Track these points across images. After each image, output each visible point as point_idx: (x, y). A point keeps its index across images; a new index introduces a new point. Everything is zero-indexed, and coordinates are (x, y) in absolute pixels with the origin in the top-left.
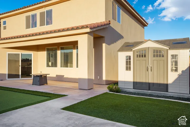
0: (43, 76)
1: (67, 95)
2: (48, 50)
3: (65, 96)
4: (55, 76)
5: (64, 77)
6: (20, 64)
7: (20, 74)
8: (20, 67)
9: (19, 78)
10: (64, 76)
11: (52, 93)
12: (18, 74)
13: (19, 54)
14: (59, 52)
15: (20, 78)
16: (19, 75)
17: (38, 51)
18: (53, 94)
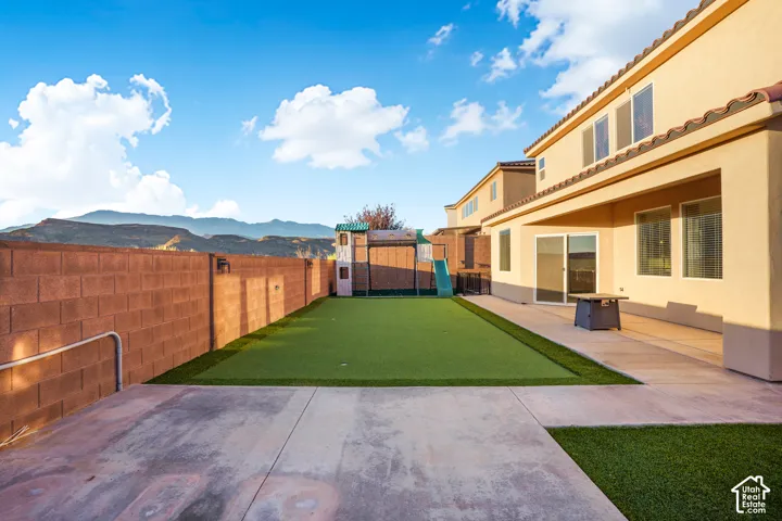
0: (603, 302)
1: (640, 383)
2: (642, 218)
3: (630, 381)
4: (664, 305)
5: (698, 310)
6: (565, 266)
7: (565, 290)
8: (565, 273)
9: (561, 300)
10: (696, 307)
11: (600, 360)
12: (558, 290)
13: (562, 238)
14: (677, 225)
15: (565, 304)
16: (562, 294)
17: (613, 226)
18: (601, 366)
